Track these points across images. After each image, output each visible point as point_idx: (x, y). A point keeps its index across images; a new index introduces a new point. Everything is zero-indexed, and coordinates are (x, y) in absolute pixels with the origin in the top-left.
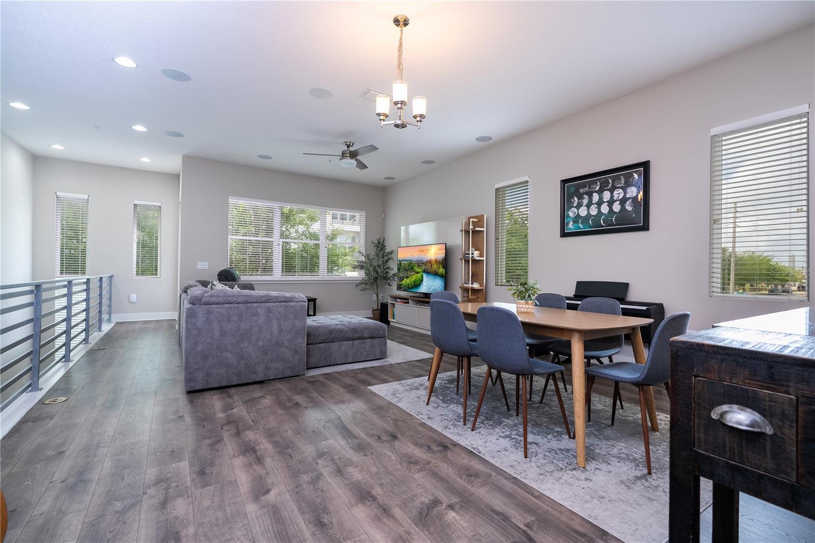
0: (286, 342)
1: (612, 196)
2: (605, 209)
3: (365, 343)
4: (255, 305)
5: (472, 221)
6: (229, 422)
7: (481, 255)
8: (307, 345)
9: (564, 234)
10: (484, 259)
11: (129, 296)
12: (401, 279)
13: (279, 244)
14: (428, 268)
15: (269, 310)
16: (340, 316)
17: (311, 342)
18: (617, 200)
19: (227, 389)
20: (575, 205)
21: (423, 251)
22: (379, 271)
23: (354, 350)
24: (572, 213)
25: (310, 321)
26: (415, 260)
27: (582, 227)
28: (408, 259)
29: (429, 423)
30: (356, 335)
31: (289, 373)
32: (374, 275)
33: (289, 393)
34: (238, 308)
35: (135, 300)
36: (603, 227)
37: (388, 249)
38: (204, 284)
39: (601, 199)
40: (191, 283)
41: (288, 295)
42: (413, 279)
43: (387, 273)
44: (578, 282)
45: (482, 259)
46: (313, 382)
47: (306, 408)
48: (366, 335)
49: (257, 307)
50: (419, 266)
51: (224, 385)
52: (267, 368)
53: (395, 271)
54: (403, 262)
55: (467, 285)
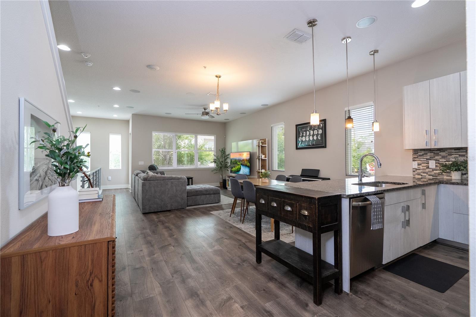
0: (179, 195)
1: (313, 133)
2: (311, 138)
3: (211, 196)
4: (167, 181)
5: (261, 142)
6: (160, 221)
7: (266, 157)
8: (187, 196)
9: (297, 148)
10: (267, 158)
11: (108, 178)
12: (232, 168)
13: (175, 152)
14: (242, 163)
15: (172, 183)
16: (202, 185)
17: (189, 195)
18: (315, 135)
19: (157, 213)
20: (301, 136)
21: (241, 155)
22: (223, 164)
23: (206, 199)
24: (300, 139)
25: (188, 187)
26: (237, 159)
27: (303, 145)
28: (234, 158)
29: (228, 222)
30: (208, 193)
31: (180, 207)
32: (220, 165)
33: (180, 214)
34: (161, 182)
35: (111, 179)
36: (310, 145)
37: (227, 153)
38: (144, 172)
39: (310, 133)
40: (139, 172)
41: (179, 176)
42: (237, 168)
43: (226, 165)
44: (302, 169)
45: (266, 159)
46: (189, 210)
47: (186, 218)
48: (211, 193)
49: (168, 181)
50: (239, 162)
51: (156, 211)
52: (172, 205)
53: (230, 164)
54: (232, 160)
55: (259, 171)
